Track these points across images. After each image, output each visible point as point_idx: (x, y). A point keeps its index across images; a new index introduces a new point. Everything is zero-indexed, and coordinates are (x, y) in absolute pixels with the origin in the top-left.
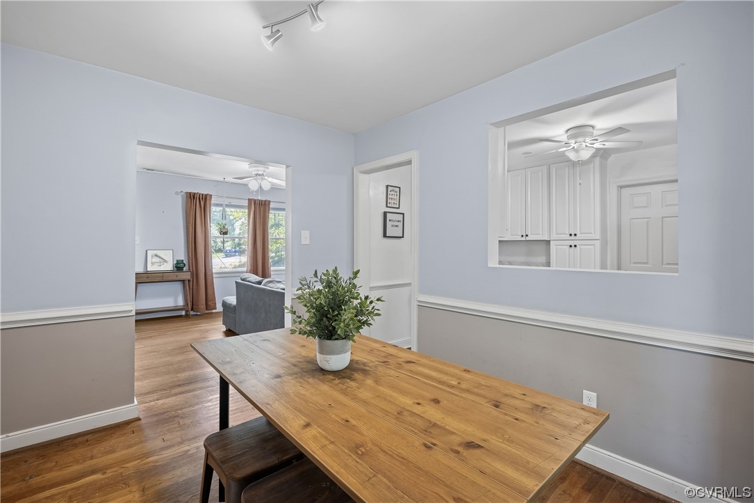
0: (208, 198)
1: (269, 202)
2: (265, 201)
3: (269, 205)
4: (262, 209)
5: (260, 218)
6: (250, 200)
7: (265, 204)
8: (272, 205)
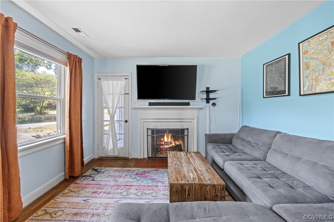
2: (7, 19)
7: (5, 26)
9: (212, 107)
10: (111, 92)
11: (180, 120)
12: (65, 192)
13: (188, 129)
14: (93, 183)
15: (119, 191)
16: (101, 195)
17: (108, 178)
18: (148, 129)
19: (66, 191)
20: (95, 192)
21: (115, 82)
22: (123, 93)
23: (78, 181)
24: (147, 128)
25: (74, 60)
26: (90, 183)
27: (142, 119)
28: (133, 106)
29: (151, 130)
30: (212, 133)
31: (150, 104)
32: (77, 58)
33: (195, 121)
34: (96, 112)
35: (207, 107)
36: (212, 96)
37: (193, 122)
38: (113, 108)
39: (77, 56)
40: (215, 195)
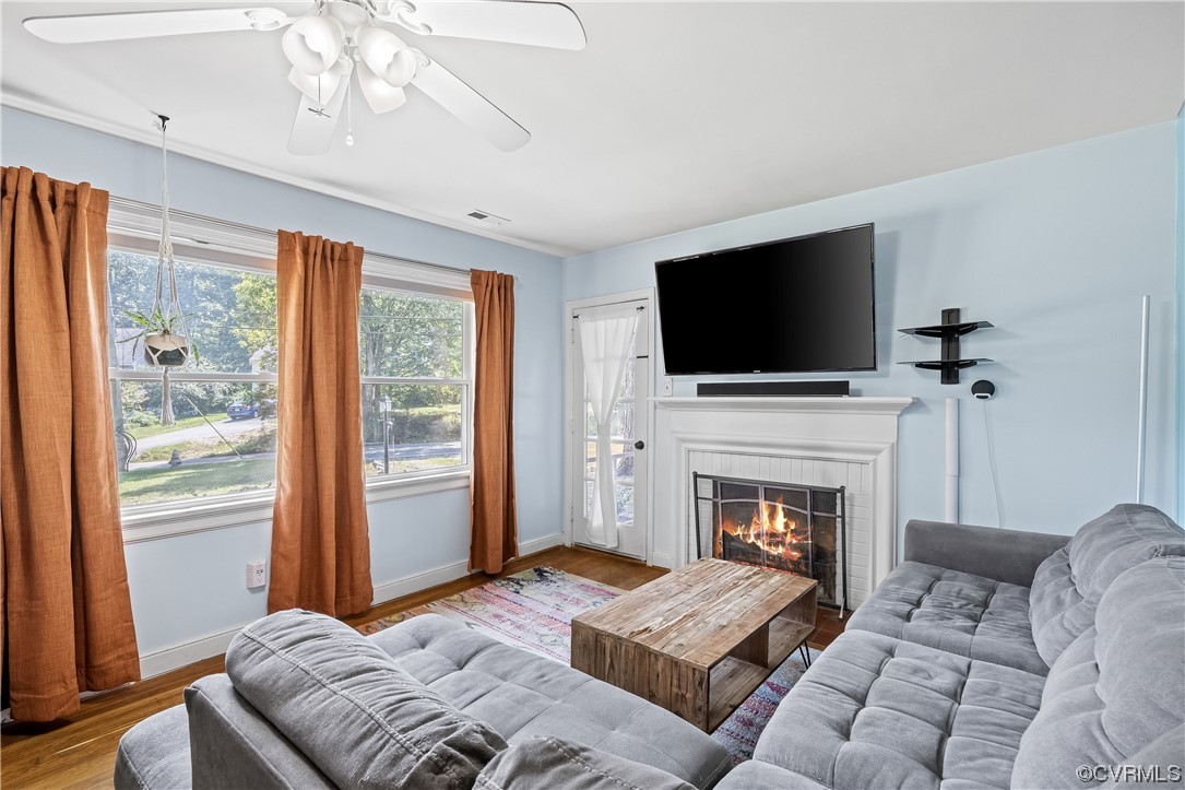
0: (85, 202)
1: (360, 252)
2: (346, 247)
3: (358, 264)
4: (334, 275)
5: (327, 307)
6: (285, 239)
7: (345, 260)
8: (368, 267)
9: (972, 401)
10: (602, 355)
11: (817, 452)
12: (452, 598)
13: (842, 490)
14: (509, 598)
15: (545, 631)
16: (502, 626)
17: (549, 598)
18: (696, 476)
19: (455, 597)
20: (497, 616)
21: (611, 323)
22: (631, 354)
23: (488, 586)
24: (695, 473)
25: (487, 286)
26: (507, 596)
27: (684, 441)
28: (660, 399)
29: (711, 481)
30: (969, 520)
31: (704, 390)
32: (496, 277)
33: (883, 460)
34: (569, 415)
35: (947, 400)
36: (969, 348)
37: (871, 464)
38: (604, 402)
39: (494, 272)
40: (677, 694)
